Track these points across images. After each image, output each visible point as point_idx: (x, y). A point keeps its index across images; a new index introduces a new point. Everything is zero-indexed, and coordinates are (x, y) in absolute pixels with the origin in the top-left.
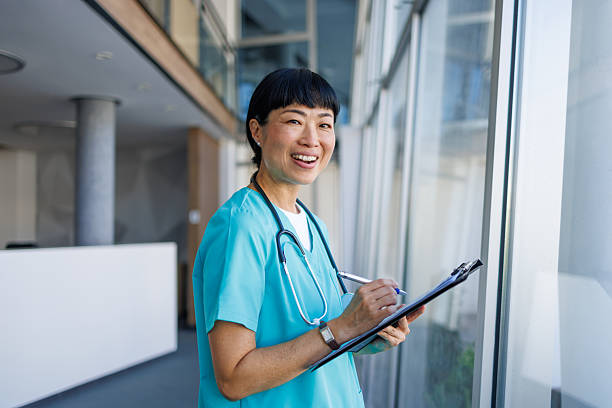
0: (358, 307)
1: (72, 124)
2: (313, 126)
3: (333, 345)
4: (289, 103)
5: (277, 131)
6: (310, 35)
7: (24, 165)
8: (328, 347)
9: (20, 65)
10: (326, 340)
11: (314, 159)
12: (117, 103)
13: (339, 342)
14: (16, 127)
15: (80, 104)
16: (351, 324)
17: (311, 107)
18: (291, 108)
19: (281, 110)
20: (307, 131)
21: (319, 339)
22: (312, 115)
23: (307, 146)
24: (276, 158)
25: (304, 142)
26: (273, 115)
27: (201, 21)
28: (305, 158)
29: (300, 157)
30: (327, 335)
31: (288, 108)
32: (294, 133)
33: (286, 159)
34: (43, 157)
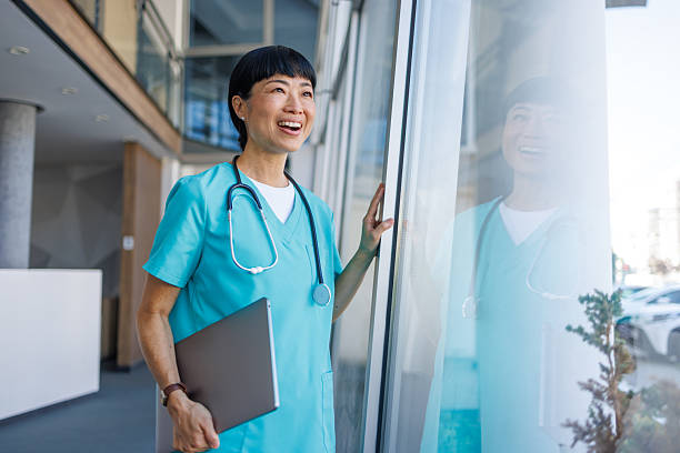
2: (296, 94)
4: (271, 75)
5: (263, 100)
11: (299, 125)
12: (39, 109)
17: (293, 76)
18: (274, 78)
19: (265, 81)
20: (291, 98)
22: (295, 84)
23: (292, 112)
24: (263, 127)
25: (289, 109)
26: (257, 87)
27: (140, 22)
28: (291, 125)
29: (287, 124)
31: (271, 79)
32: (278, 102)
33: (273, 126)
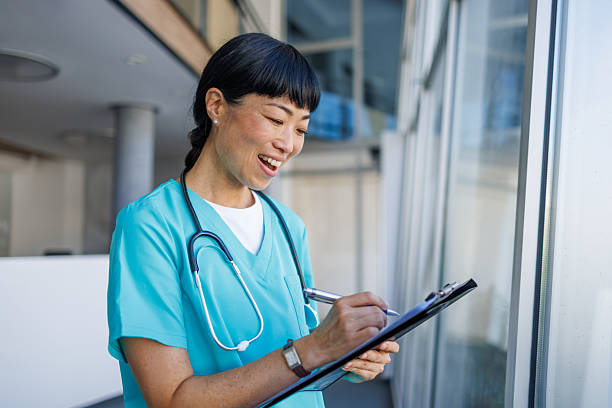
0: (333, 323)
1: (110, 131)
3: (299, 371)
6: (356, 41)
7: (72, 174)
8: (293, 375)
9: (54, 72)
10: (291, 364)
12: (156, 111)
13: (306, 367)
14: (61, 137)
15: (119, 112)
16: (324, 345)
21: (282, 362)
30: (292, 358)
34: (90, 167)
